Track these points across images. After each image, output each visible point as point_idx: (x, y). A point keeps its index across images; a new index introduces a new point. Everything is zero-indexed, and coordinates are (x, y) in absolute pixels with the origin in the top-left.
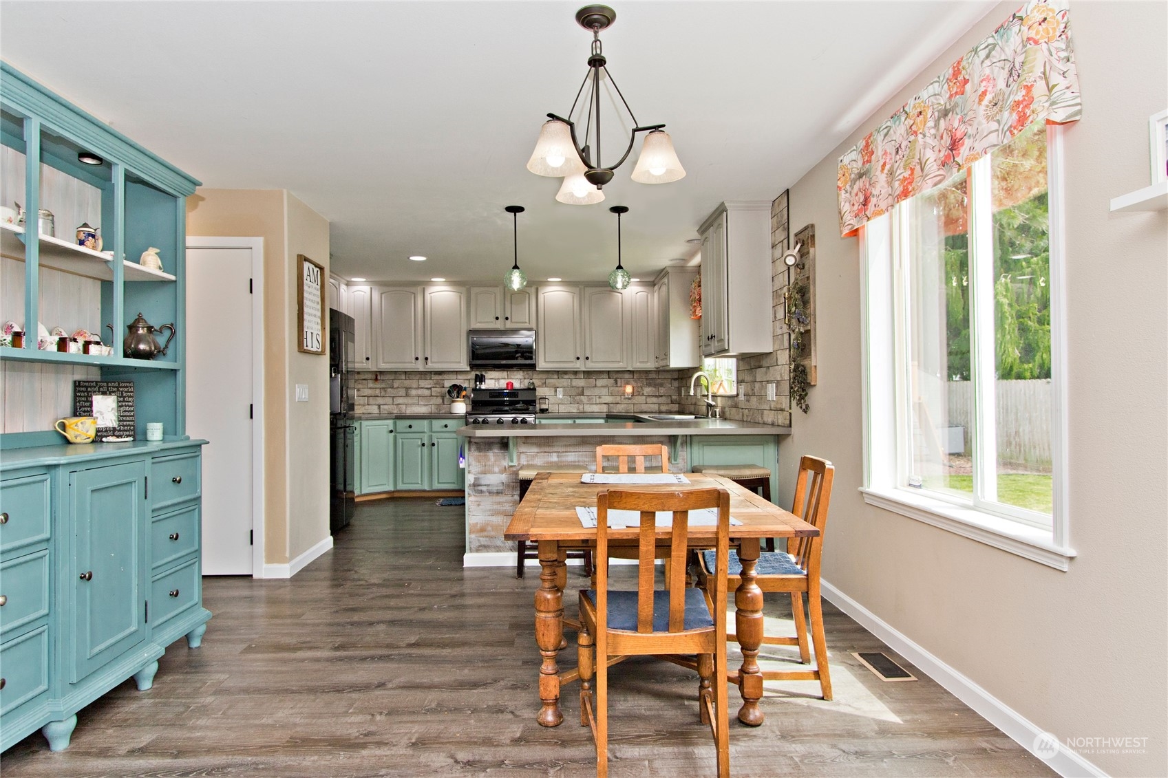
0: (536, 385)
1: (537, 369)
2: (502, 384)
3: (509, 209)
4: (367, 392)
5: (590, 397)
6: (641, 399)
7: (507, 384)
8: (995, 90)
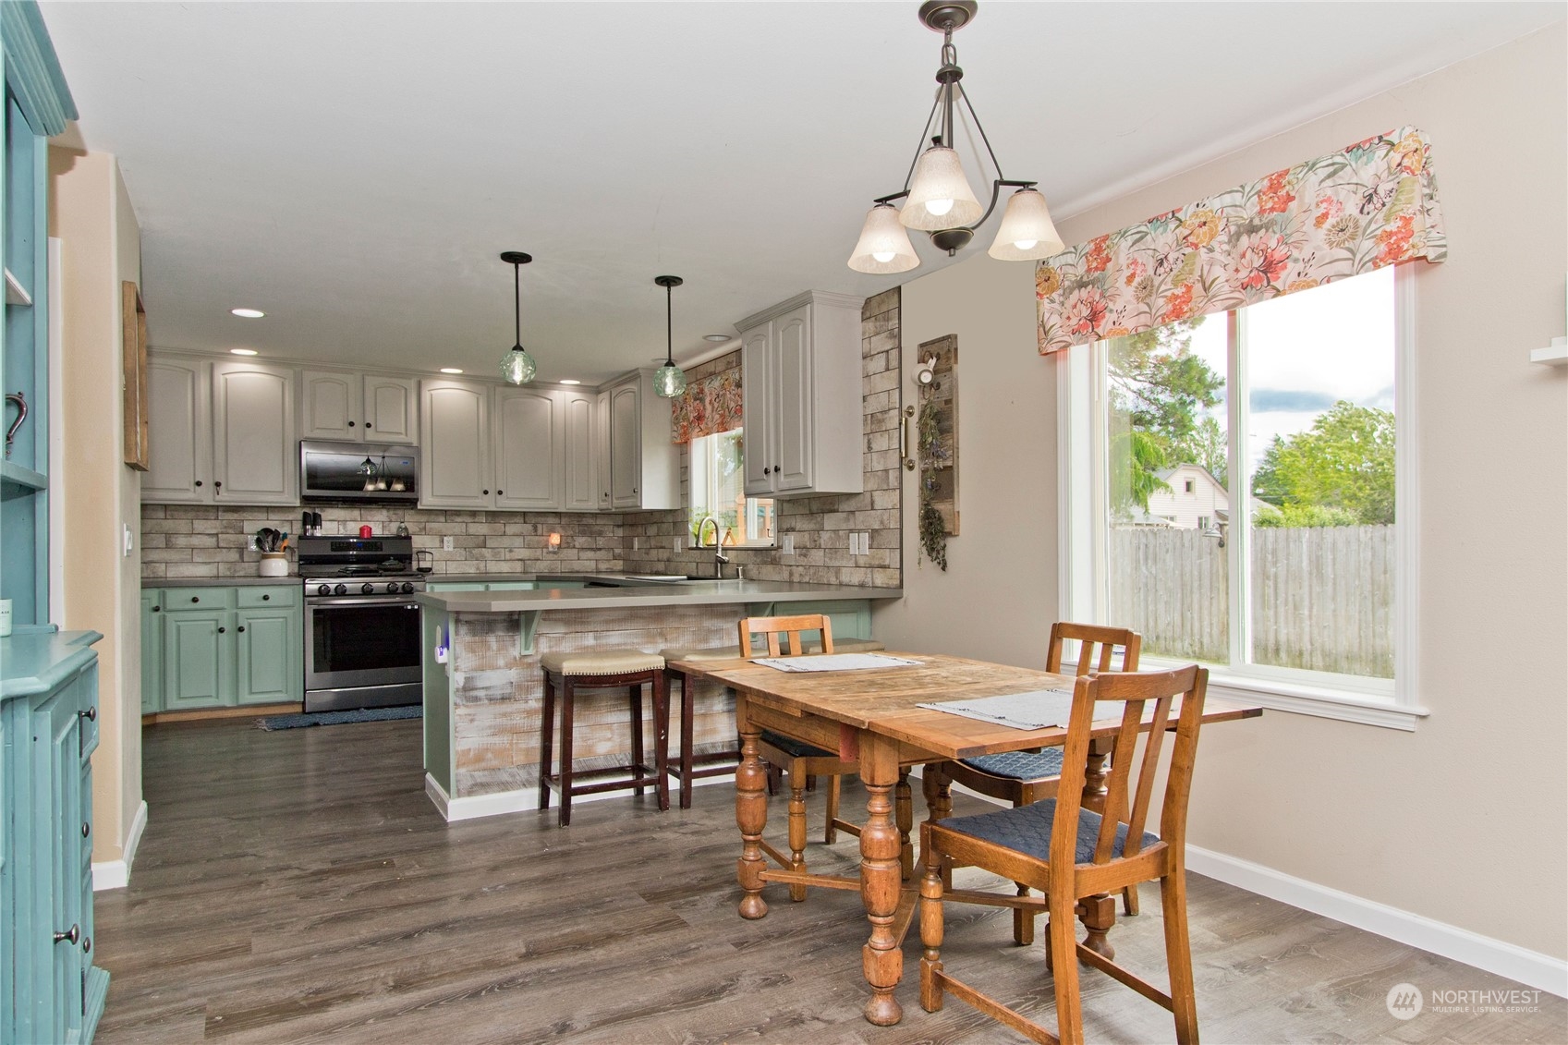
0: (410, 532)
1: (419, 507)
2: (353, 529)
3: (510, 257)
5: (496, 550)
6: (572, 553)
7: (362, 530)
8: (1341, 214)
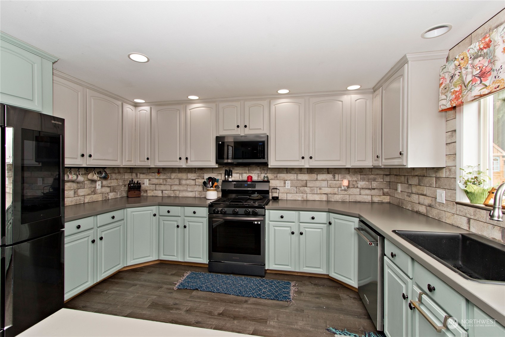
0: (269, 178)
1: (269, 167)
4: (155, 181)
5: (312, 188)
6: (356, 191)
7: (248, 177)
